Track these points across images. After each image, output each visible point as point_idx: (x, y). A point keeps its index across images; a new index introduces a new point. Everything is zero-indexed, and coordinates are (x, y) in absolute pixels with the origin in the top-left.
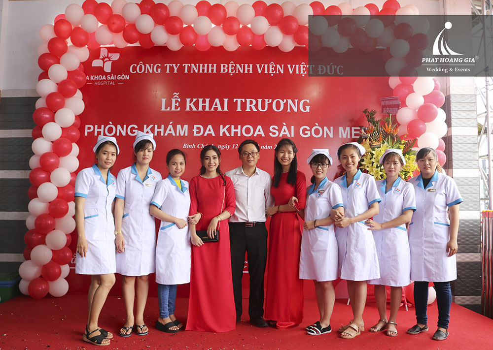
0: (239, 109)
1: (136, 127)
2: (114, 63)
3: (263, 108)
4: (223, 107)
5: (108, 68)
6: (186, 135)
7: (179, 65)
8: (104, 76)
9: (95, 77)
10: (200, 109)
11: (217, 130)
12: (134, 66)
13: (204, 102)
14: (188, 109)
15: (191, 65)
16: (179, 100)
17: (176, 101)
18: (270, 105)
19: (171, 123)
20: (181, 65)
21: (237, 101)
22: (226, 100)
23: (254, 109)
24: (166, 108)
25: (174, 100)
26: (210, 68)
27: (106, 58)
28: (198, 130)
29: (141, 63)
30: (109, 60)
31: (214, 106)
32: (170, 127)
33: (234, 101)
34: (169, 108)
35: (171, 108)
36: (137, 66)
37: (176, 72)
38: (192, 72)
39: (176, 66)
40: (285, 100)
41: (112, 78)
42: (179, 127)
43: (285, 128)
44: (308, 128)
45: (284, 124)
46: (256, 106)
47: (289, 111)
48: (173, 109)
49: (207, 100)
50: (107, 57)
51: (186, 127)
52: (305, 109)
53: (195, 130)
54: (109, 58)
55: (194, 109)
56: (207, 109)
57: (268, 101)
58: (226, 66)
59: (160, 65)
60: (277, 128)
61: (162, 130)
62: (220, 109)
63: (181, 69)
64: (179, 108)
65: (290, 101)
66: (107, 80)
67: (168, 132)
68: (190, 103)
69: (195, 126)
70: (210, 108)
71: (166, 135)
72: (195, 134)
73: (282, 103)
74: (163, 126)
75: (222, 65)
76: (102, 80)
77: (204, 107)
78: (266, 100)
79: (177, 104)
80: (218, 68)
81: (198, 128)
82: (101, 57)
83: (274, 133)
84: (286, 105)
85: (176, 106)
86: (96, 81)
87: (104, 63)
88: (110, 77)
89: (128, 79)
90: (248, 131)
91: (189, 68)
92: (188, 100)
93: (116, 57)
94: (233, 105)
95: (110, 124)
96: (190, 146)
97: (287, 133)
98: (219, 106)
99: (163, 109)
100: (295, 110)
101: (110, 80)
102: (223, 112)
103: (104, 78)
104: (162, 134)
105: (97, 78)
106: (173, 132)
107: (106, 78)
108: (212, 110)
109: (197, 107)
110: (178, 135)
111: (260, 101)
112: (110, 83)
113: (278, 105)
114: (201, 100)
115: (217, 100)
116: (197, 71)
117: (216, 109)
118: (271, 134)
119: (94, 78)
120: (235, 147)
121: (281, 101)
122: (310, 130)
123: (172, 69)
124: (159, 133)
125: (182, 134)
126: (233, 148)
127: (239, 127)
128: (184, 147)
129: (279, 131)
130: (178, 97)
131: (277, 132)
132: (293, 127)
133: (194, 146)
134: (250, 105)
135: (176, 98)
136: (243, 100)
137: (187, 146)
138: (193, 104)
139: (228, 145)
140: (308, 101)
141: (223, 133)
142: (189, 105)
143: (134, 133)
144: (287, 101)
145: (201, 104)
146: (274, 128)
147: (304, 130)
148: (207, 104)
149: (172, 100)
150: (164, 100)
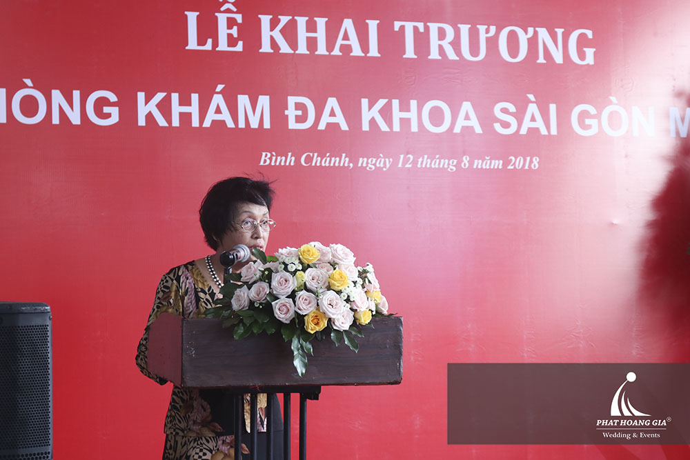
0: (410, 53)
1: (112, 97)
3: (474, 50)
4: (365, 45)
6: (267, 125)
10: (302, 49)
11: (352, 114)
13: (311, 27)
14: (266, 48)
16: (239, 18)
17: (231, 23)
18: (492, 43)
19: (220, 87)
21: (402, 28)
22: (373, 25)
23: (452, 55)
24: (201, 41)
25: (222, 19)
28: (299, 113)
31: (340, 42)
32: (218, 100)
33: (396, 28)
34: (210, 41)
35: (215, 44)
40: (531, 30)
42: (243, 100)
43: (533, 109)
44: (592, 110)
45: (531, 97)
46: (456, 44)
47: (541, 60)
48: (223, 46)
49: (321, 22)
51: (264, 101)
52: (582, 55)
53: (291, 113)
55: (285, 48)
56: (322, 50)
57: (487, 31)
60: (512, 108)
61: (194, 109)
62: (357, 51)
64: (240, 43)
65: (543, 33)
67: (211, 116)
68: (272, 30)
69: (292, 100)
70: (330, 45)
71: (207, 124)
72: (293, 125)
73: (523, 38)
74: (195, 97)
77: (312, 43)
78: (482, 28)
79: (234, 31)
81: (299, 106)
83: (506, 125)
84: (533, 42)
85: (230, 36)
90: (436, 116)
92: (265, 20)
94: (392, 41)
95: (26, 86)
96: (281, 161)
97: (539, 124)
98: (354, 41)
99: (192, 44)
100: (558, 58)
102: (365, 60)
104: (195, 123)
106: (226, 116)
108: (336, 52)
109: (293, 43)
110: (242, 125)
111: (465, 29)
113: (513, 40)
114: (302, 21)
115: (348, 24)
117: (346, 49)
118: (497, 127)
120: (405, 163)
121: (519, 31)
122: (598, 116)
124: (185, 117)
125: (254, 124)
126: (400, 165)
127: (413, 103)
128: (262, 163)
129: (519, 116)
130: (235, 10)
131: (512, 121)
132: (553, 108)
133: (291, 160)
134: (440, 42)
135: (228, 11)
136: (421, 26)
137: (271, 159)
138: (281, 31)
139: (385, 158)
140: (589, 34)
141: (370, 121)
142: (269, 35)
143: (108, 116)
144: (536, 33)
145: (302, 34)
146: (505, 111)
147: (583, 115)
148: (321, 35)
149: (217, 17)
150: (192, 17)
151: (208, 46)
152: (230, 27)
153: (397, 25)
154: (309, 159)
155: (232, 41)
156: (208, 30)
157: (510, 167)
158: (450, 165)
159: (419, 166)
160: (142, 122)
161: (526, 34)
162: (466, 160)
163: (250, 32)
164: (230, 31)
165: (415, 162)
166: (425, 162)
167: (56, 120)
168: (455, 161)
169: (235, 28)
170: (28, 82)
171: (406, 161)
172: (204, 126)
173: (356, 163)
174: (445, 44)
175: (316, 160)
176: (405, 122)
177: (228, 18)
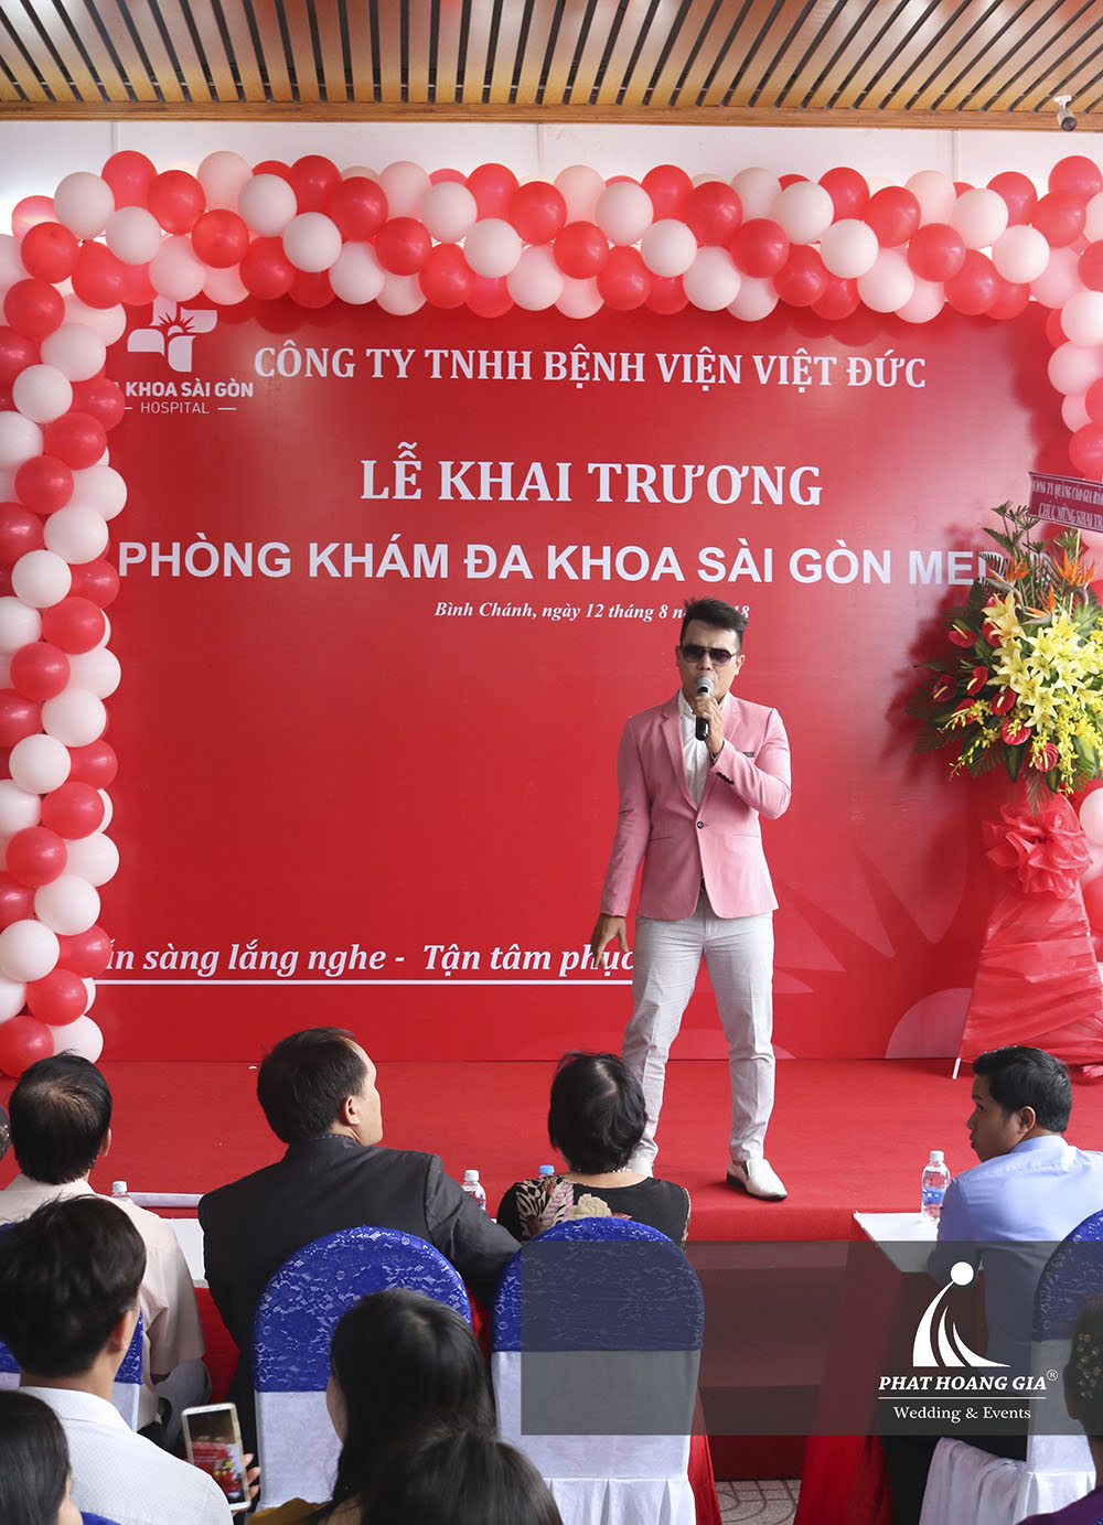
0: (604, 496)
1: (285, 549)
2: (200, 342)
3: (678, 492)
4: (554, 491)
5: (181, 357)
6: (444, 574)
7: (411, 352)
8: (171, 385)
9: (142, 389)
10: (485, 495)
11: (538, 562)
12: (269, 352)
13: (496, 472)
14: (446, 495)
15: (451, 355)
16: (418, 465)
17: (409, 470)
18: (700, 483)
19: (395, 537)
20: (418, 355)
21: (597, 470)
22: (564, 468)
23: (652, 497)
24: (378, 490)
25: (400, 466)
26: (512, 365)
27: (172, 324)
28: (480, 561)
29: (289, 346)
30: (185, 333)
31: (526, 486)
32: (393, 549)
33: (590, 471)
34: (386, 490)
35: (392, 492)
36: (277, 353)
37: (402, 374)
38: (454, 376)
39: (404, 355)
40: (746, 470)
41: (198, 390)
42: (420, 550)
43: (744, 554)
44: (816, 555)
45: (743, 541)
46: (658, 486)
47: (757, 501)
48: (400, 494)
49: (507, 467)
50: (178, 322)
51: (442, 550)
52: (805, 495)
53: (471, 561)
54: (182, 325)
55: (466, 495)
56: (506, 495)
57: (695, 471)
58: (563, 357)
59: (351, 352)
60: (720, 554)
61: (368, 559)
62: (545, 496)
63: (420, 366)
64: (419, 491)
65: (760, 472)
66: (180, 399)
67: (385, 566)
68: (452, 476)
69: (472, 549)
70: (515, 490)
71: (381, 574)
72: (472, 574)
73: (736, 478)
74: (369, 547)
75: (549, 355)
76: (163, 399)
77: (496, 489)
78: (688, 469)
79: (413, 479)
80: (538, 365)
81: (479, 554)
82: (156, 322)
83: (712, 572)
84: (748, 482)
85: (408, 483)
86: (146, 399)
87: (167, 340)
88: (192, 388)
89: (250, 394)
90: (632, 563)
91: (446, 363)
92: (446, 466)
93: (205, 322)
94: (584, 484)
95: (200, 540)
96: (458, 611)
97: (752, 570)
98: (542, 486)
99: (368, 493)
100: (777, 498)
101: (190, 398)
102: (555, 505)
103: (171, 390)
104: (369, 573)
105: (148, 389)
106: (401, 566)
107: (179, 390)
108: (522, 497)
109: (475, 490)
110: (417, 574)
111: (668, 470)
112: (191, 407)
113: (724, 484)
114: (485, 467)
115: (536, 468)
116: (469, 374)
117: (534, 494)
118: (702, 574)
119: (136, 389)
120: (593, 614)
121: (732, 470)
122: (822, 562)
123: (390, 364)
124: (358, 568)
125: (431, 574)
126: (589, 615)
127: (607, 550)
128: (437, 614)
129: (728, 563)
130: (414, 457)
131: (721, 568)
132: (768, 553)
133: (469, 610)
134: (640, 485)
135: (407, 458)
136: (618, 468)
137: (447, 609)
138: (462, 477)
139: (572, 607)
140: (816, 471)
141: (557, 570)
142: (450, 481)
143: (280, 567)
144: (751, 472)
145: (486, 480)
146: (711, 556)
147: (804, 560)
148: (506, 480)
149: (394, 465)
150: (369, 466)
151: (385, 495)
152: (408, 475)
153: (591, 467)
154: (488, 610)
155: (409, 489)
156: (385, 478)
158: (647, 615)
159: (610, 616)
160: (313, 573)
161: (740, 473)
162: (664, 610)
163: (429, 480)
164: (408, 479)
165: (606, 612)
166: (617, 612)
167: (227, 572)
168: (652, 611)
169: (414, 475)
170: (202, 535)
171: (595, 610)
172: (378, 576)
173: (539, 614)
174: (645, 486)
175: (496, 610)
176: (596, 570)
177: (406, 466)
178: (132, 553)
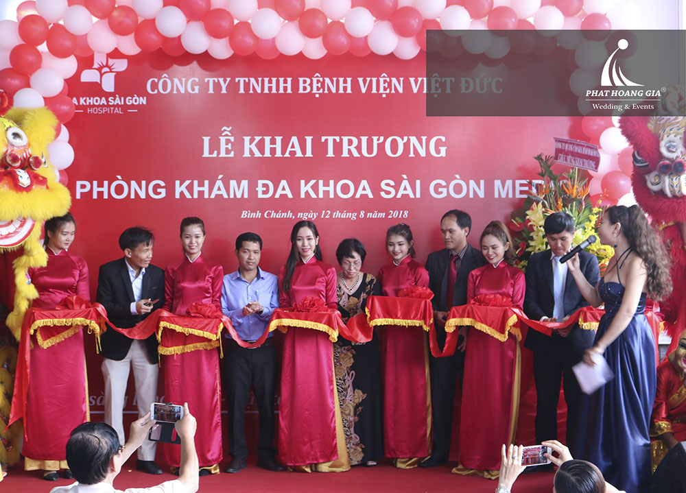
0: (330, 154)
1: (163, 184)
2: (119, 76)
3: (370, 150)
4: (304, 150)
5: (108, 84)
6: (246, 196)
7: (228, 79)
8: (103, 98)
9: (88, 101)
10: (267, 154)
11: (295, 189)
12: (154, 81)
13: (273, 142)
14: (247, 154)
15: (249, 80)
16: (232, 139)
17: (228, 142)
18: (381, 146)
19: (220, 177)
20: (233, 81)
21: (326, 140)
22: (309, 139)
23: (356, 154)
24: (211, 152)
25: (223, 140)
26: (282, 85)
27: (104, 67)
28: (265, 189)
29: (165, 77)
30: (111, 71)
31: (289, 149)
32: (219, 183)
33: (323, 141)
34: (216, 152)
35: (219, 153)
36: (158, 81)
37: (224, 91)
38: (251, 92)
39: (225, 81)
40: (406, 138)
41: (118, 101)
42: (233, 183)
43: (405, 183)
44: (444, 183)
45: (405, 176)
46: (359, 148)
47: (412, 155)
48: (223, 154)
49: (279, 139)
50: (107, 66)
51: (245, 183)
52: (438, 151)
53: (260, 189)
54: (109, 67)
55: (257, 154)
57: (378, 140)
58: (308, 81)
59: (197, 80)
60: (392, 183)
61: (206, 189)
62: (299, 154)
63: (233, 86)
64: (233, 152)
65: (413, 140)
66: (108, 106)
67: (215, 192)
68: (250, 144)
69: (260, 182)
70: (283, 151)
71: (213, 196)
72: (260, 196)
73: (401, 143)
74: (206, 182)
75: (301, 80)
76: (99, 106)
77: (273, 151)
78: (375, 138)
79: (229, 146)
80: (295, 85)
81: (264, 185)
82: (96, 66)
83: (388, 193)
84: (407, 145)
85: (227, 149)
86: (90, 106)
87: (102, 75)
88: (114, 100)
89: (145, 103)
90: (345, 189)
91: (247, 85)
92: (247, 139)
93: (121, 65)
94: (319, 148)
95: (118, 179)
96: (253, 215)
97: (409, 192)
98: (298, 149)
99: (206, 154)
100: (423, 153)
101: (113, 106)
102: (304, 159)
103: (104, 101)
104: (206, 196)
105: (91, 101)
106: (223, 192)
107: (108, 101)
108: (287, 155)
109: (262, 151)
110: (232, 196)
111: (364, 139)
112: (114, 110)
113: (394, 146)
114: (268, 139)
115: (294, 139)
116: (259, 91)
117: (293, 153)
118: (383, 194)
119: (85, 101)
121: (399, 139)
122: (447, 187)
123: (217, 86)
124: (201, 193)
125: (239, 196)
126: (322, 217)
127: (332, 182)
128: (242, 217)
129: (397, 188)
130: (230, 134)
131: (393, 191)
132: (418, 182)
133: (259, 215)
134: (349, 147)
135: (227, 135)
136: (338, 139)
137: (247, 214)
138: (256, 145)
139: (313, 212)
140: (443, 139)
141: (306, 193)
142: (249, 147)
143: (160, 193)
144: (409, 140)
145: (268, 146)
146: (387, 185)
147: (437, 186)
148: (278, 146)
149: (220, 139)
150: (206, 140)
151: (215, 155)
152: (227, 144)
153: (323, 139)
154: (269, 214)
155: (228, 151)
156: (215, 146)
157: (389, 217)
158: (353, 216)
159: (334, 217)
160: (177, 196)
161: (403, 140)
162: (362, 213)
163: (238, 146)
164: (227, 146)
165: (331, 215)
166: (337, 215)
167: (133, 196)
168: (356, 214)
169: (230, 144)
170: (119, 177)
171: (326, 214)
172: (211, 197)
173: (296, 217)
174: (352, 148)
175: (273, 215)
177: (226, 140)
178: (83, 186)
